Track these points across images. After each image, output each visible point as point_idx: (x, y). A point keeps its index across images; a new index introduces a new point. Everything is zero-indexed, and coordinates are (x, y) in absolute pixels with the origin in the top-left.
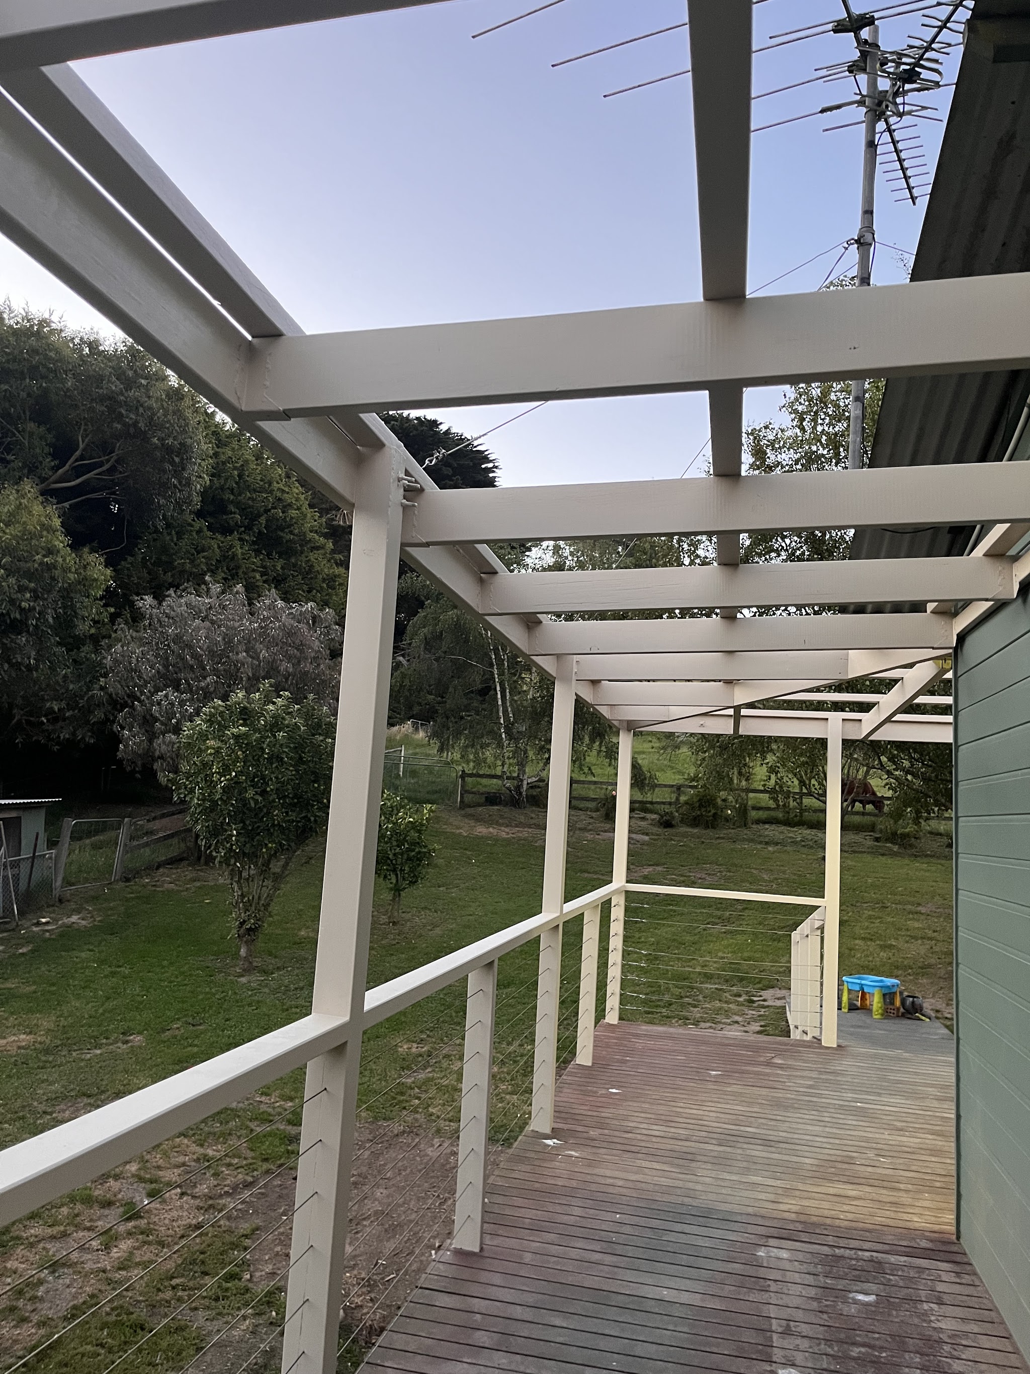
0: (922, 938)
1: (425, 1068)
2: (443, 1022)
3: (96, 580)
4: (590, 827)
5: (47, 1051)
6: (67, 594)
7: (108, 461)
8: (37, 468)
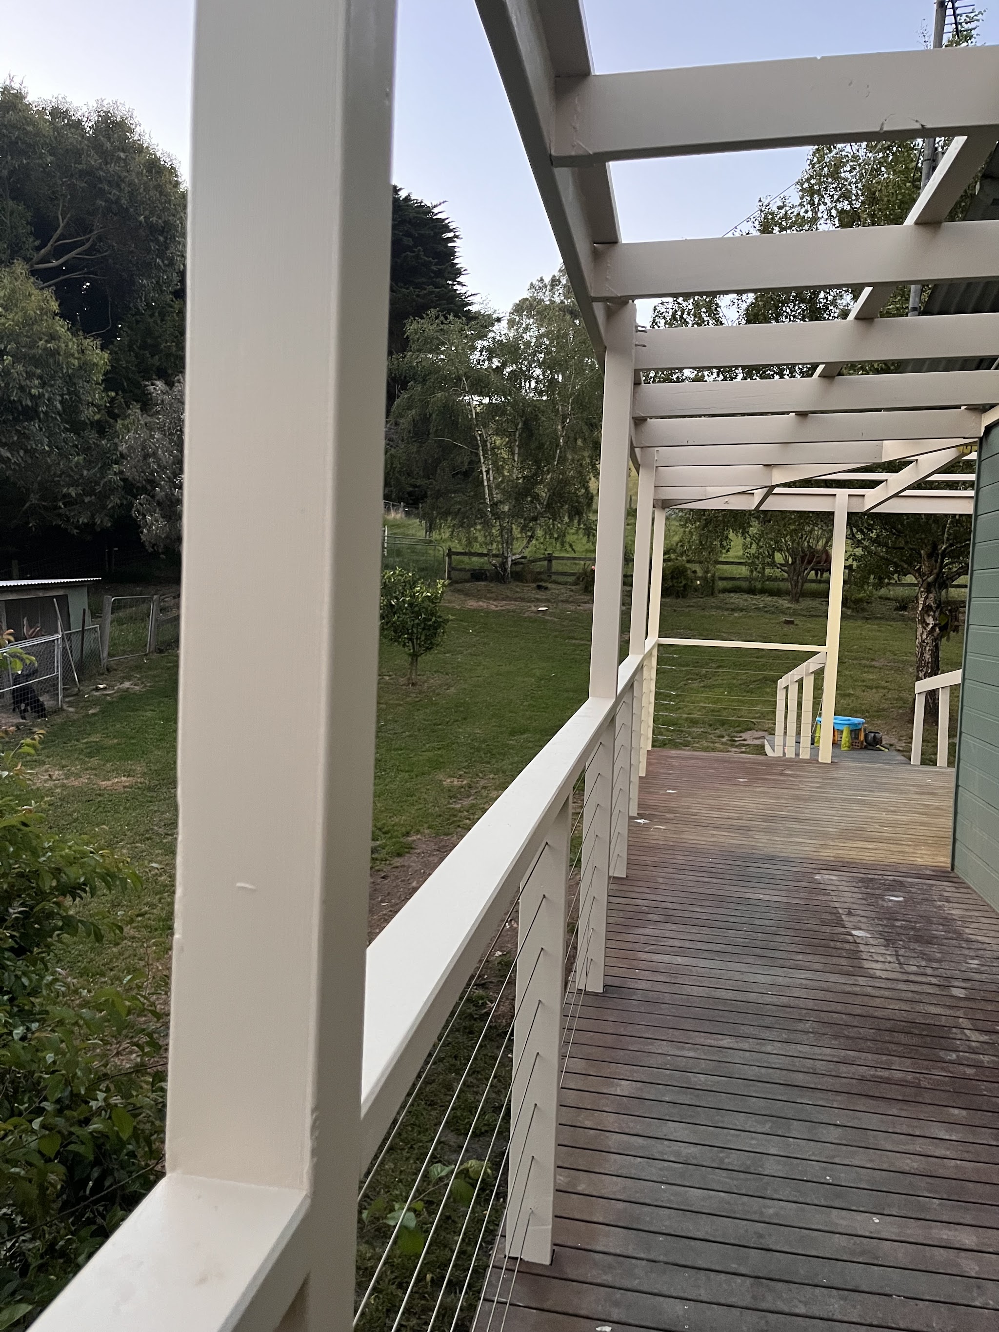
0: (876, 688)
1: (469, 796)
2: (475, 761)
3: (96, 365)
4: (571, 599)
5: (150, 789)
6: (70, 380)
7: (88, 240)
8: (21, 248)
